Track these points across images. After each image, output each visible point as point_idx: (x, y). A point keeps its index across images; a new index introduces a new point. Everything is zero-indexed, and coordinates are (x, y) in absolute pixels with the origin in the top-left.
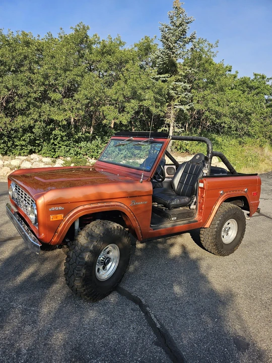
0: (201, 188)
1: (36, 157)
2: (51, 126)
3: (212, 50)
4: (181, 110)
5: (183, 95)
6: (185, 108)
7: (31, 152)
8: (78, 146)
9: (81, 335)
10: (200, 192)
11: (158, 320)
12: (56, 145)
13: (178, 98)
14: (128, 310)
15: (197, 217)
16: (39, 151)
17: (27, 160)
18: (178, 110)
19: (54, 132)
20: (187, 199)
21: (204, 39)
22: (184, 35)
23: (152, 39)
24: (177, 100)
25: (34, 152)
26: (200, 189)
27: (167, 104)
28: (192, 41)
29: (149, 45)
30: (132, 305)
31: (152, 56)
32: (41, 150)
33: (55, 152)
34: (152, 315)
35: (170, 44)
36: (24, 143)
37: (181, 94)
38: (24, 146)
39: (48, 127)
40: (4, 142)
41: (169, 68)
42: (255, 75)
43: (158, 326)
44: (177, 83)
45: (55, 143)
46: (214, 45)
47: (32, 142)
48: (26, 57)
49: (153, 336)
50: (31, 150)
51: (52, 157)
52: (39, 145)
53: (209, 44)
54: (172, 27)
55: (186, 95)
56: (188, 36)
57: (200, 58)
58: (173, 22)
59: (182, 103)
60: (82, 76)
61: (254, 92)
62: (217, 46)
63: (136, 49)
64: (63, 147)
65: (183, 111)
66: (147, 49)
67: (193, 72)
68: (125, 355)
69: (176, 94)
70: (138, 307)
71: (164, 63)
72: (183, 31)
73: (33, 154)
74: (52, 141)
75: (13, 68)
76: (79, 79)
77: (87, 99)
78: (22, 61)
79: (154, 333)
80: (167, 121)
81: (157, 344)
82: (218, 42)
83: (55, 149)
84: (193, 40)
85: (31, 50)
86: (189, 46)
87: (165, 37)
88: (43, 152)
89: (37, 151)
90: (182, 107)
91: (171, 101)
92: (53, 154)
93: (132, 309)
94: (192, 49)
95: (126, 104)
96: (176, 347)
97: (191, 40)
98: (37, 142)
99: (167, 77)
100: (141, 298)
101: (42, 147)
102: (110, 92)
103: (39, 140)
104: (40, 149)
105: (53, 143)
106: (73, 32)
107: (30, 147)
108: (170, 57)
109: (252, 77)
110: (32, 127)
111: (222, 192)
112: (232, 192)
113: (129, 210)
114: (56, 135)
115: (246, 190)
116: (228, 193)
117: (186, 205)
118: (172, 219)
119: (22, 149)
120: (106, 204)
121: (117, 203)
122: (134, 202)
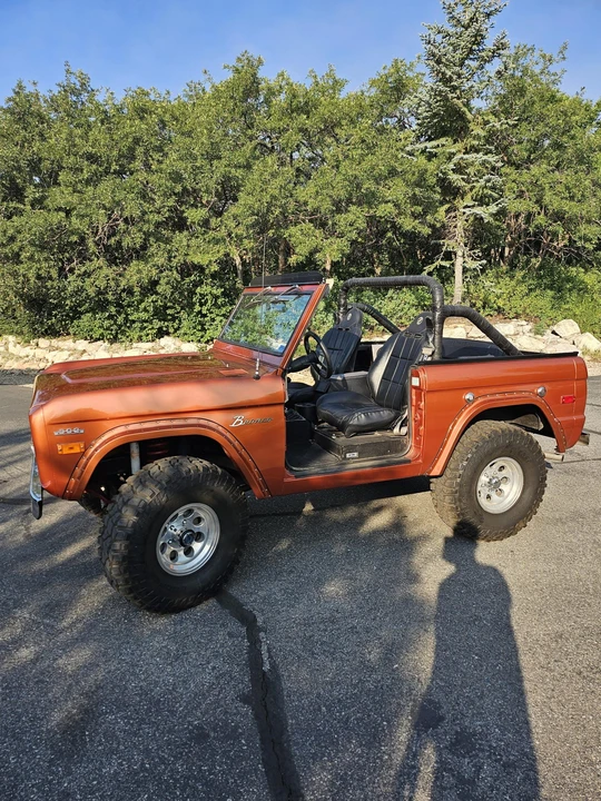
0: (415, 388)
1: (170, 343)
2: (193, 278)
3: (552, 69)
4: (479, 219)
5: (482, 182)
6: (486, 212)
7: (161, 333)
8: (249, 316)
9: (109, 672)
10: (414, 397)
11: (270, 657)
12: (205, 316)
13: (471, 190)
14: (221, 636)
15: (410, 452)
16: (176, 330)
17: (153, 350)
18: (472, 218)
19: (198, 290)
20: (386, 414)
21: (528, 47)
22: (478, 44)
23: (412, 65)
24: (469, 196)
25: (168, 334)
26: (414, 391)
27: (447, 206)
28: (500, 55)
29: (400, 79)
30: (235, 626)
31: (408, 103)
32: (179, 328)
33: (203, 329)
34: (264, 648)
35: (443, 69)
36: (144, 316)
37: (477, 181)
38: (146, 321)
39: (187, 280)
40: (111, 317)
41: (448, 122)
43: (267, 667)
44: (466, 156)
45: (204, 312)
46: (555, 57)
47: (160, 313)
48: (137, 141)
49: (245, 685)
50: (160, 329)
51: (199, 341)
52: (174, 319)
53: (544, 56)
54: (452, 30)
55: (488, 181)
56: (489, 44)
57: (521, 91)
58: (453, 18)
59: (482, 201)
60: (248, 167)
62: (564, 58)
63: (374, 92)
64: (218, 319)
65: (482, 218)
66: (397, 89)
67: (504, 126)
68: (173, 713)
69: (467, 181)
70: (244, 630)
71: (435, 115)
72: (475, 36)
73: (166, 337)
74: (197, 308)
75: (115, 167)
76: (239, 173)
77: (253, 214)
78: (132, 150)
79: (251, 680)
80: (447, 244)
81: (245, 699)
82: (565, 48)
83: (203, 325)
84: (501, 52)
85: (147, 124)
86: (493, 67)
87: (434, 55)
88: (182, 331)
89: (171, 330)
90: (479, 210)
91: (454, 199)
92: (200, 334)
93: (229, 634)
94: (499, 72)
96: (282, 709)
97: (495, 53)
98: (168, 312)
101: (180, 321)
102: (305, 193)
103: (172, 307)
104: (176, 326)
105: (200, 312)
106: (230, 75)
107: (157, 324)
108: (446, 99)
110: (155, 283)
111: (469, 396)
112: (498, 396)
113: (228, 435)
114: (202, 296)
115: (540, 390)
116: (489, 398)
117: (388, 426)
118: (348, 455)
119: (142, 329)
120: (175, 423)
121: (202, 422)
122: (239, 419)
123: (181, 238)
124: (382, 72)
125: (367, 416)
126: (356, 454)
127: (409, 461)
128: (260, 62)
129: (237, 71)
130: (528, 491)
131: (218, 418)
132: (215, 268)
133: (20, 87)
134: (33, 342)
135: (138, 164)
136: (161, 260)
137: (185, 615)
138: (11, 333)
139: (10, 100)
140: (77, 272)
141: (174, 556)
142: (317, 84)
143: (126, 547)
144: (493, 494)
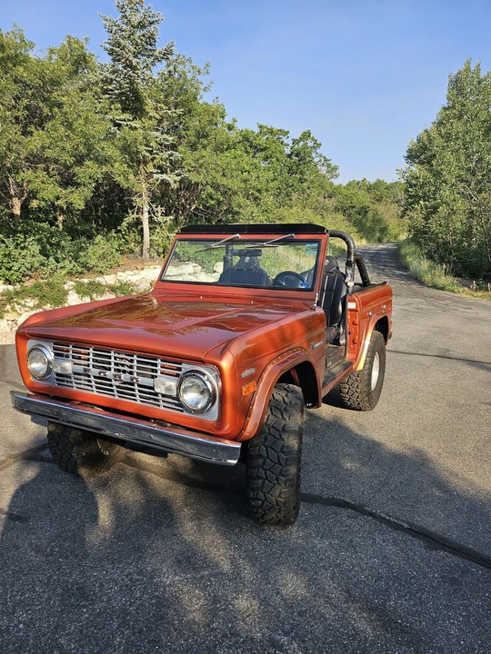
3: (200, 78)
4: (165, 183)
5: (163, 156)
10: (349, 317)
11: (396, 519)
13: (153, 160)
14: (347, 520)
15: (347, 356)
18: (158, 183)
22: (151, 45)
24: (151, 164)
28: (168, 58)
29: (84, 56)
30: (343, 511)
37: (157, 154)
41: (132, 103)
42: (261, 127)
46: (202, 70)
49: (416, 541)
54: (124, 27)
55: (171, 155)
56: (159, 48)
58: (125, 17)
59: (163, 170)
61: (262, 154)
62: (208, 73)
65: (168, 184)
69: (151, 152)
71: (123, 94)
79: (413, 537)
80: (137, 201)
82: (208, 65)
84: (169, 56)
86: (161, 67)
94: (169, 72)
95: (77, 169)
97: (166, 54)
99: (129, 120)
100: (342, 498)
108: (132, 83)
109: (257, 131)
111: (370, 314)
118: (328, 364)
120: (294, 353)
121: (303, 350)
122: (313, 345)
126: (331, 363)
131: (305, 346)
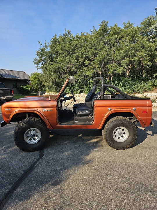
1: (83, 95)
2: (87, 78)
7: (81, 92)
10: (94, 108)
12: (91, 88)
15: (93, 122)
16: (84, 91)
17: (79, 96)
20: (87, 112)
25: (83, 92)
26: (94, 106)
34: (39, 162)
36: (77, 88)
38: (78, 89)
40: (70, 88)
43: (35, 166)
45: (90, 87)
47: (80, 87)
48: (76, 46)
50: (81, 91)
52: (84, 89)
70: (38, 158)
73: (82, 93)
74: (89, 86)
75: (71, 52)
78: (75, 48)
79: (29, 168)
89: (83, 91)
96: (29, 174)
98: (82, 87)
103: (83, 86)
106: (99, 27)
107: (80, 90)
110: (78, 80)
111: (109, 109)
112: (119, 109)
113: (42, 113)
114: (90, 82)
115: (134, 109)
116: (116, 110)
117: (88, 115)
118: (76, 121)
119: (77, 91)
120: (29, 109)
121: (36, 110)
122: (45, 110)
123: (85, 68)
124: (144, 20)
125: (82, 112)
126: (78, 121)
127: (92, 124)
128: (107, 23)
129: (101, 26)
130: (130, 137)
131: (40, 109)
132: (91, 76)
133: (56, 36)
134: (56, 93)
135: (76, 51)
136: (79, 74)
137: (30, 153)
138: (53, 91)
139: (53, 39)
140: (62, 77)
141: (30, 140)
142: (125, 26)
143: (16, 135)
144: (121, 137)
